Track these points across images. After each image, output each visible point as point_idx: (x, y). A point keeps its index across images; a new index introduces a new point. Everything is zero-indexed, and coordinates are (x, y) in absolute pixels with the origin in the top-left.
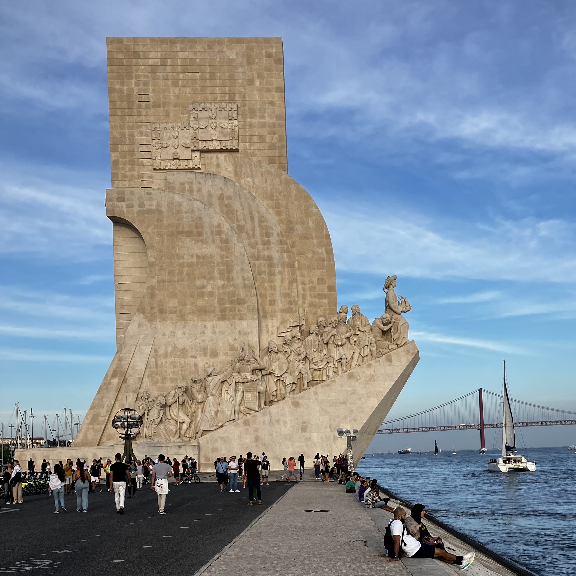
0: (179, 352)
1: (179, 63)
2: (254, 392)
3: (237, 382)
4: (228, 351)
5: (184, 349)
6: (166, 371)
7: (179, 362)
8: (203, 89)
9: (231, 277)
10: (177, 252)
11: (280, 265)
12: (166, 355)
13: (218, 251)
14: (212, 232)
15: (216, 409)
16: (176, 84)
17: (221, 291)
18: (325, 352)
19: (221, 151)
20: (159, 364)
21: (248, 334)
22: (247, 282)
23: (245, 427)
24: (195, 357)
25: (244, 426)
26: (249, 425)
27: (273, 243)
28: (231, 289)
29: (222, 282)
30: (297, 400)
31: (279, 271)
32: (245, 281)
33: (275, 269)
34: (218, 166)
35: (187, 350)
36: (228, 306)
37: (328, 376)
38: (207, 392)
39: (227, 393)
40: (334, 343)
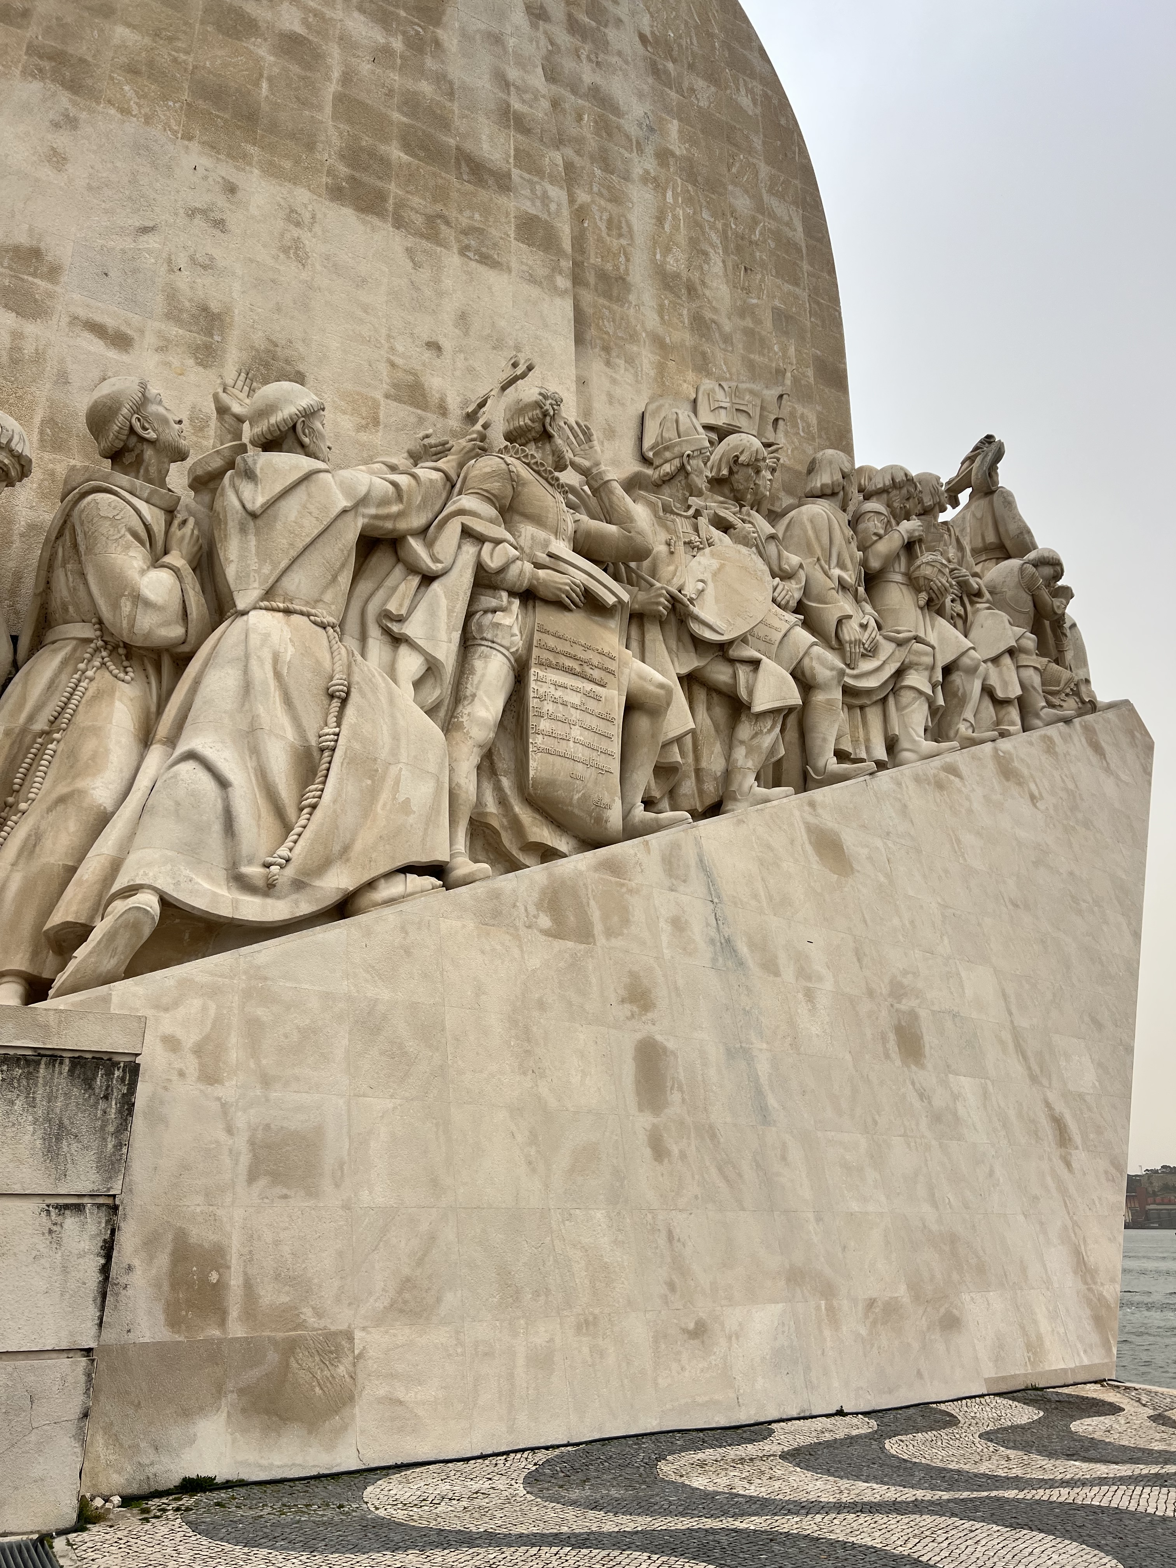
2: (596, 682)
4: (379, 396)
5: (27, 256)
9: (429, 37)
11: (649, 150)
17: (366, 67)
22: (516, 105)
23: (558, 945)
25: (546, 933)
26: (585, 934)
27: (620, 53)
28: (426, 88)
29: (377, 34)
30: (828, 820)
31: (647, 172)
32: (509, 94)
33: (627, 155)
35: (54, 272)
36: (396, 153)
37: (892, 745)
38: (231, 572)
39: (397, 640)
40: (914, 583)
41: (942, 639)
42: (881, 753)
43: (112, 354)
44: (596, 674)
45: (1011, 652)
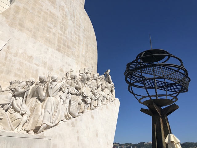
0: (27, 57)
5: (31, 57)
6: (13, 67)
7: (26, 64)
9: (65, 32)
10: (40, 2)
12: (16, 55)
13: (61, 17)
14: (60, 7)
17: (60, 36)
20: (8, 58)
22: (72, 40)
23: (72, 128)
24: (38, 65)
25: (71, 126)
27: (81, 31)
28: (65, 38)
29: (61, 32)
30: (92, 114)
33: (81, 42)
35: (33, 58)
36: (62, 45)
37: (98, 104)
38: (49, 93)
39: (61, 98)
40: (101, 88)
41: (103, 94)
42: (96, 105)
43: (37, 67)
44: (76, 101)
45: (109, 94)
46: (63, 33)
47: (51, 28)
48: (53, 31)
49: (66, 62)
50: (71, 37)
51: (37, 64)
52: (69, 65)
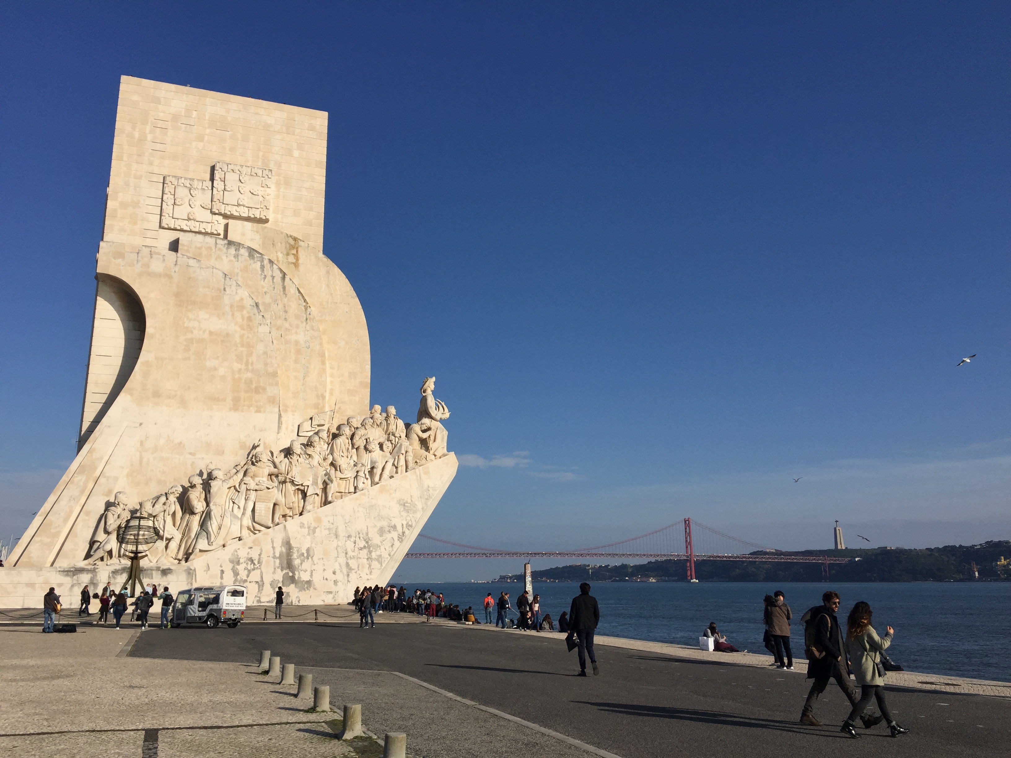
0: (174, 446)
1: (207, 117)
2: (268, 503)
3: (248, 489)
4: (236, 449)
6: (153, 470)
7: (172, 459)
8: (233, 150)
9: (250, 361)
10: (186, 325)
12: (155, 449)
13: (238, 329)
14: (232, 306)
15: (219, 521)
16: (200, 138)
17: (237, 376)
18: (355, 458)
19: (248, 219)
20: (145, 460)
21: (265, 430)
24: (194, 454)
28: (249, 375)
29: (239, 366)
34: (243, 234)
35: (184, 445)
36: (243, 394)
37: (355, 488)
39: (234, 503)
42: (352, 490)
43: (193, 457)
46: (243, 367)
47: (215, 369)
48: (221, 371)
49: (254, 427)
50: (266, 364)
51: (193, 452)
52: (261, 431)
